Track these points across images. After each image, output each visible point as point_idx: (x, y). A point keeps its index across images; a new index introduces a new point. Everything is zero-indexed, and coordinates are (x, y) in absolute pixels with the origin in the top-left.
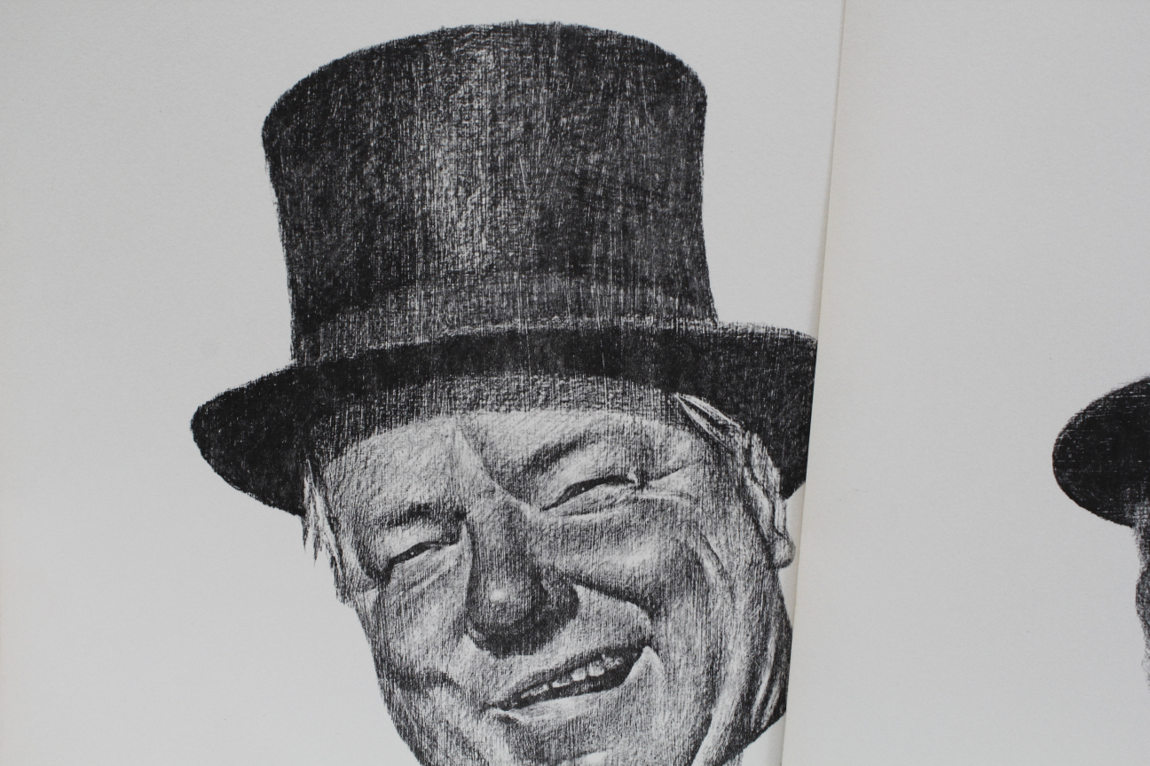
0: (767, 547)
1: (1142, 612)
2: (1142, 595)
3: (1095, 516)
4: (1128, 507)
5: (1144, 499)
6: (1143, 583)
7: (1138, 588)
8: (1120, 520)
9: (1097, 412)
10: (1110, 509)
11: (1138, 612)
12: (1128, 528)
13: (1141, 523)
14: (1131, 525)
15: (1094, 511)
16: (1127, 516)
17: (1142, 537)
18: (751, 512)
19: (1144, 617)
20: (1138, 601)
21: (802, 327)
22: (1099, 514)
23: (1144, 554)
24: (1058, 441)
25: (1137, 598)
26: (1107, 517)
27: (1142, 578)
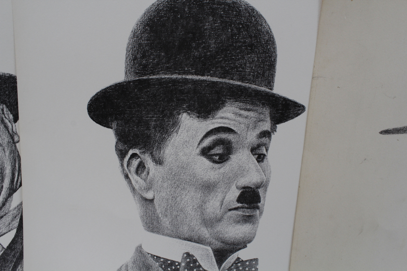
0: (12, 137)
1: (117, 153)
2: (117, 148)
3: (101, 126)
4: (110, 123)
5: (114, 121)
6: (117, 145)
7: (115, 146)
8: (108, 127)
9: (98, 96)
10: (105, 124)
11: (116, 153)
12: (111, 129)
13: (114, 128)
14: (112, 128)
15: (101, 125)
16: (110, 125)
17: (115, 132)
18: (6, 127)
19: (118, 155)
20: (116, 150)
21: (12, 73)
22: (102, 125)
23: (116, 137)
24: (88, 105)
25: (116, 149)
26: (105, 126)
27: (116, 143)
